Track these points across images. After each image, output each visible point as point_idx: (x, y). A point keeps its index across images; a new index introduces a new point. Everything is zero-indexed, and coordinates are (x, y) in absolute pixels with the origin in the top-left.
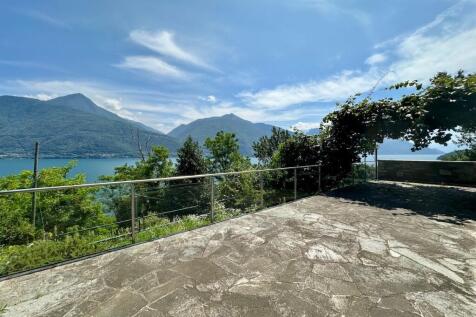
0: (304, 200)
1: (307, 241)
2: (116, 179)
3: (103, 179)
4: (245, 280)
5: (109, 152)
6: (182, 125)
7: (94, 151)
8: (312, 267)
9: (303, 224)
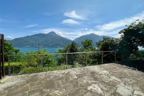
0: (106, 64)
1: (93, 81)
2: (58, 53)
3: (55, 53)
4: (58, 91)
5: (59, 46)
6: (77, 38)
7: (56, 46)
8: (86, 93)
9: (97, 74)
